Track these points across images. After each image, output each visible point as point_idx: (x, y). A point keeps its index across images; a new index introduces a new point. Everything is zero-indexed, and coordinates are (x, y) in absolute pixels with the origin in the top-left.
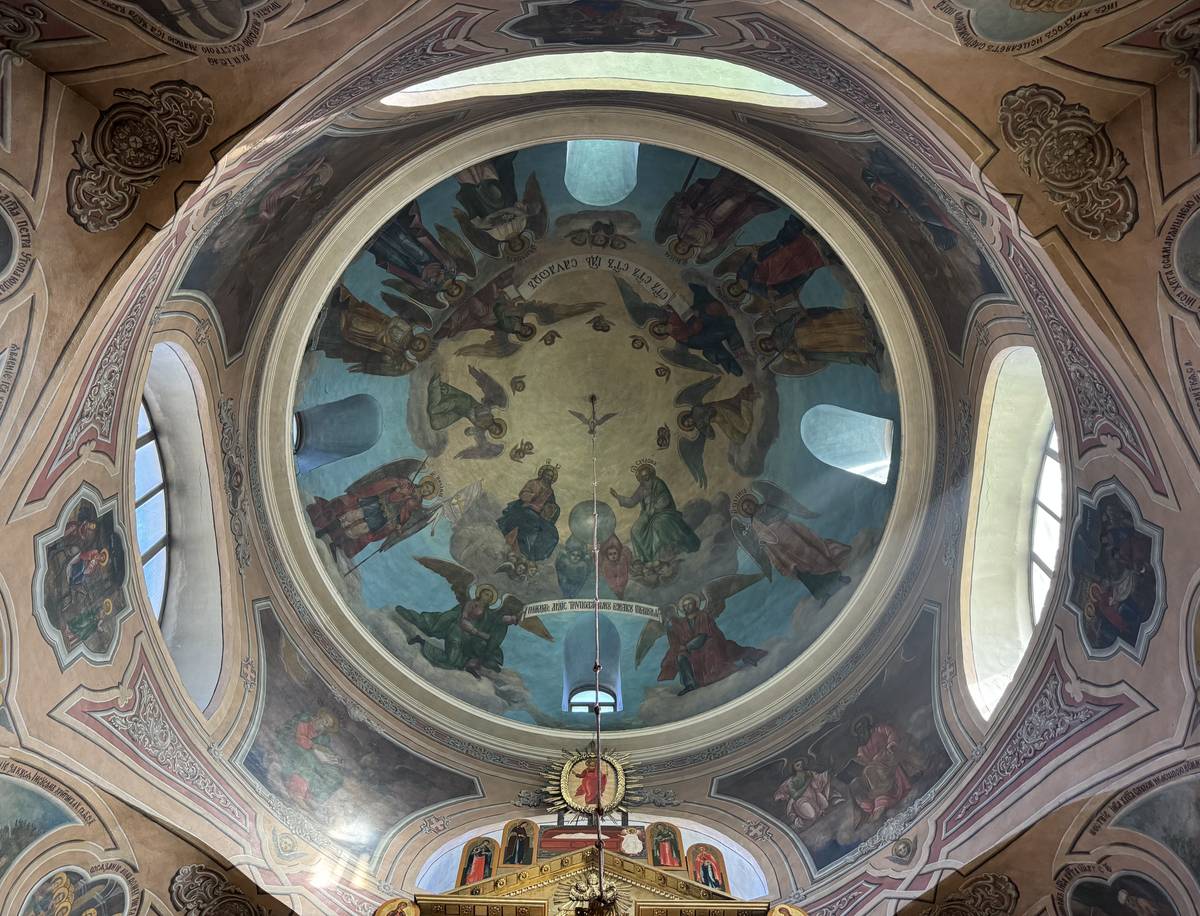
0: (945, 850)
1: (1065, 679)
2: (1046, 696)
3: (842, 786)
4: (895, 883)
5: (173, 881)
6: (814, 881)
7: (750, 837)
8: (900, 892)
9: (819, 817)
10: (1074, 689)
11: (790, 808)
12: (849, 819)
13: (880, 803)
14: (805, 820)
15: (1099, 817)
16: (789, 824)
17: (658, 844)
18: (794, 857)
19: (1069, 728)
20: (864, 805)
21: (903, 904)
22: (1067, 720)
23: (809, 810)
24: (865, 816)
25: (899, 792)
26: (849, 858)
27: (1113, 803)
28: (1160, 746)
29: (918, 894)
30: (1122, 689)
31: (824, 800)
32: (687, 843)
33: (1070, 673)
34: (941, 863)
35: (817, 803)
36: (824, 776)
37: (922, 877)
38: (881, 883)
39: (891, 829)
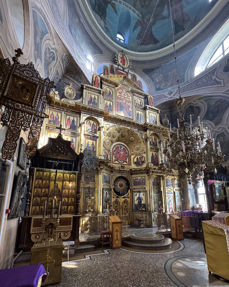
0: (176, 95)
1: (214, 75)
2: (208, 76)
3: (164, 78)
4: (167, 97)
5: (62, 57)
6: (155, 93)
7: (147, 82)
8: (167, 99)
9: (159, 83)
10: (214, 77)
11: (154, 79)
12: (163, 85)
13: (169, 84)
14: (156, 82)
15: (202, 98)
16: (153, 82)
17: (133, 78)
18: (153, 88)
19: (208, 83)
20: (167, 83)
21: (167, 100)
22: (209, 82)
23: (157, 81)
24: (166, 85)
25: (173, 83)
26: (161, 91)
27: (205, 97)
28: (220, 92)
29: (170, 100)
30: (222, 81)
31: (160, 80)
32: (138, 79)
33: (215, 74)
34: (175, 97)
35: (159, 80)
36: (162, 75)
37: (171, 98)
38: (165, 96)
39: (169, 89)
